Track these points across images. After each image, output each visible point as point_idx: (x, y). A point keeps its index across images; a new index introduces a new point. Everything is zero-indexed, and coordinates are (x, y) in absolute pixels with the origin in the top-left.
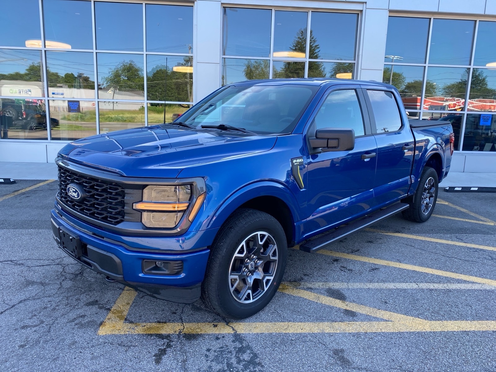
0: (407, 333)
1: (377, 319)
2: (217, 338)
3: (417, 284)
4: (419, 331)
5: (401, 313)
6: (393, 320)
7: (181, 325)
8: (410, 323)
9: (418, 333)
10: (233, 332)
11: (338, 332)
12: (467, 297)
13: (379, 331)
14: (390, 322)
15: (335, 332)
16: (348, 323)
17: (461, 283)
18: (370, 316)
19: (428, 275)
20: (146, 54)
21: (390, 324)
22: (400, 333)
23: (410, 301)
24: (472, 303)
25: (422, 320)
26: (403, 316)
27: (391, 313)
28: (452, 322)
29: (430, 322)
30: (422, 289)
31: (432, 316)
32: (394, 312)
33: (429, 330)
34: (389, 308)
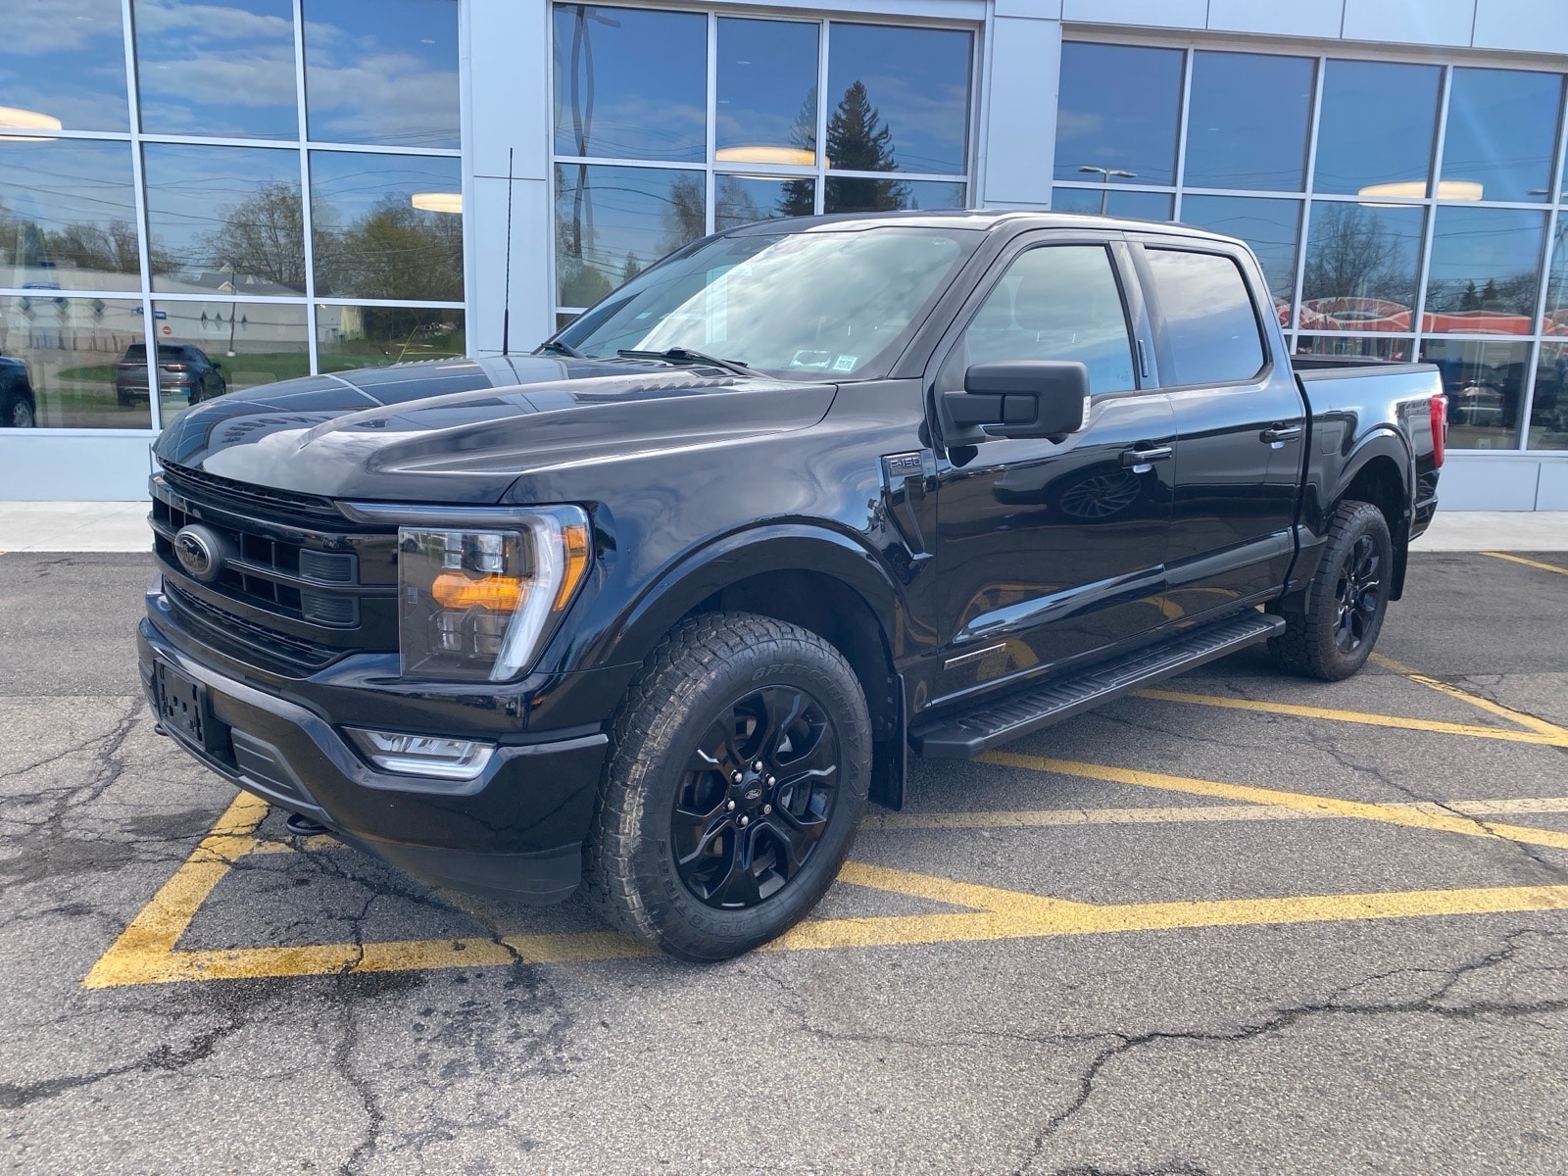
0: (1026, 939)
1: (945, 907)
2: (462, 980)
3: (1084, 813)
4: (1060, 933)
5: (1022, 891)
6: (993, 909)
7: (354, 950)
8: (1041, 913)
9: (1058, 938)
10: (510, 962)
11: (828, 946)
12: (1217, 841)
13: (948, 937)
14: (983, 915)
15: (818, 946)
16: (862, 920)
17: (1211, 805)
18: (930, 901)
19: (1121, 788)
20: (308, 150)
21: (982, 919)
22: (1005, 941)
23: (1053, 858)
24: (1228, 855)
25: (1076, 905)
26: (1023, 896)
27: (993, 890)
28: (1159, 907)
29: (1098, 908)
30: (1095, 825)
31: (1108, 893)
32: (1001, 887)
33: (1090, 929)
34: (988, 877)
